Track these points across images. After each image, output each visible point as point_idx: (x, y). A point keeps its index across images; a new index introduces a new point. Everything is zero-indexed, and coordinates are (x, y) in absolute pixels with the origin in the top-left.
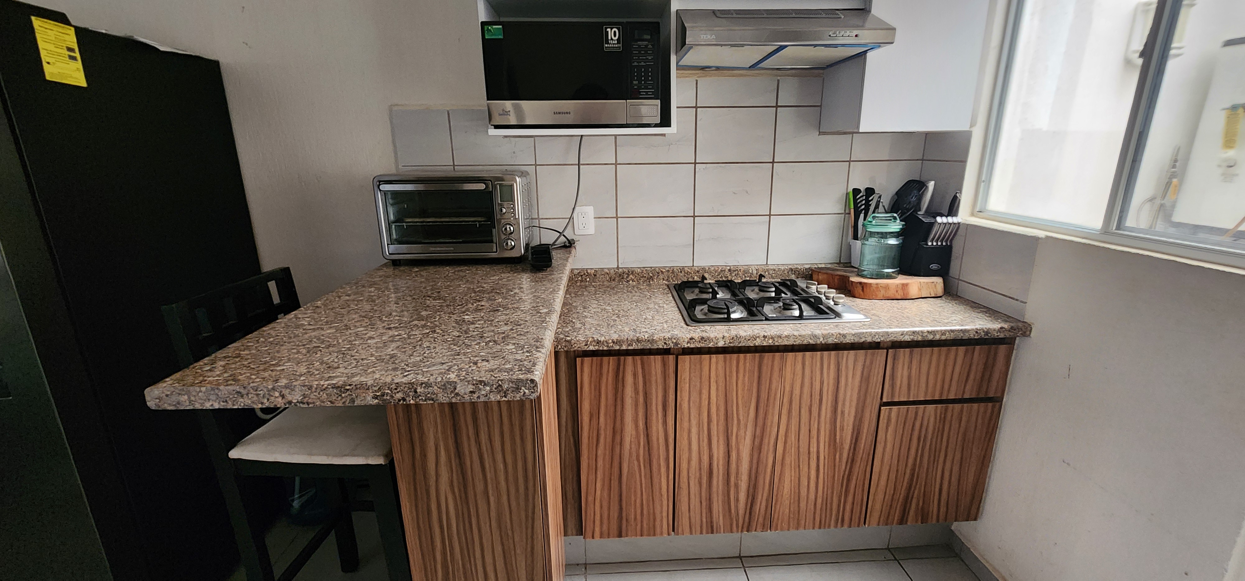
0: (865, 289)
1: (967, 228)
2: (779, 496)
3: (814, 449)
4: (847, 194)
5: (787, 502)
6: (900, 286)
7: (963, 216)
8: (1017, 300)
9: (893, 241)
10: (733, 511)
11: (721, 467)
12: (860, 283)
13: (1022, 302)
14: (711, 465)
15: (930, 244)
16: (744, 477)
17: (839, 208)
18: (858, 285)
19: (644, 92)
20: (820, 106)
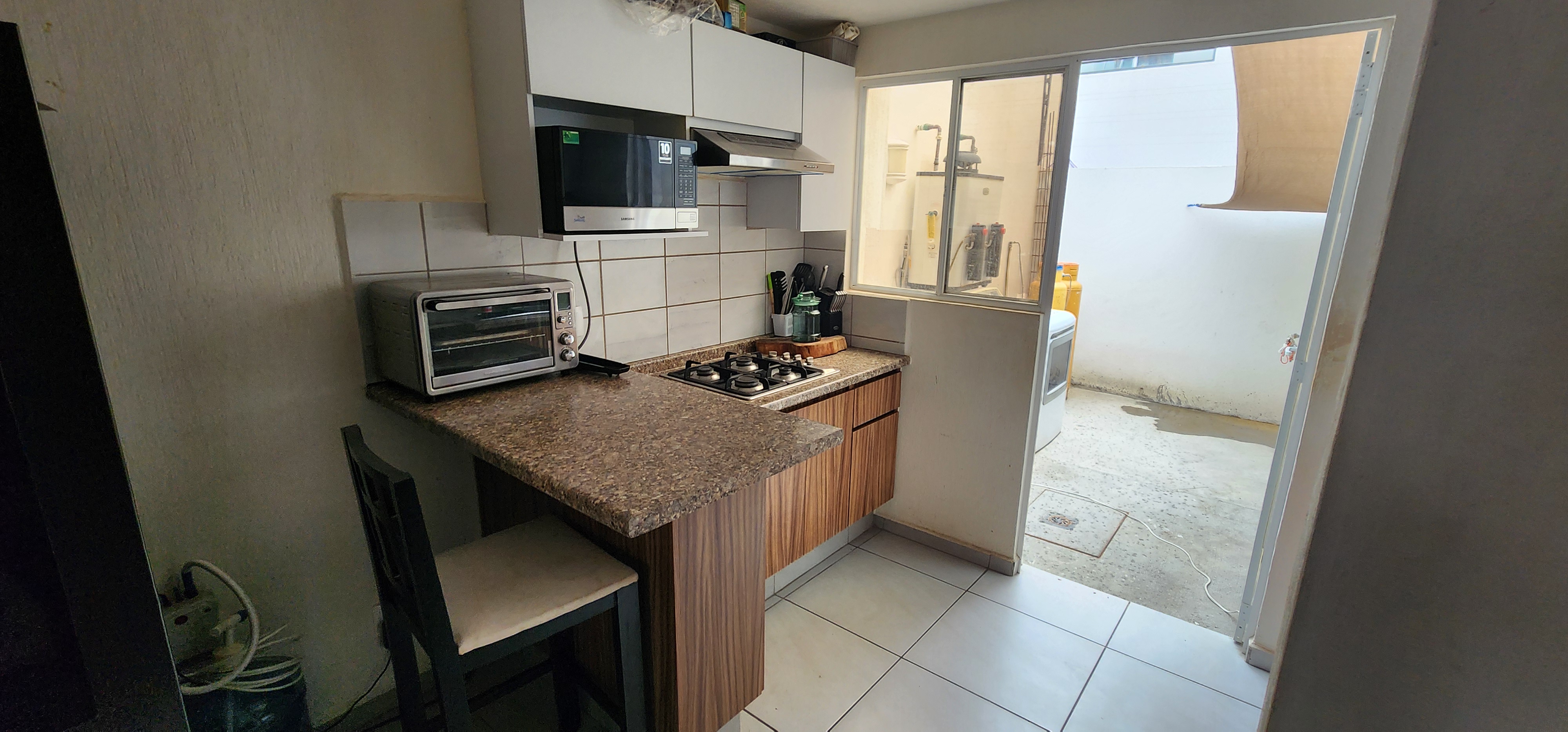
0: (810, 351)
1: (852, 298)
2: (808, 523)
3: (824, 477)
4: (767, 277)
5: (812, 526)
6: (829, 345)
7: (846, 290)
8: (898, 342)
9: (816, 312)
10: (784, 549)
11: (776, 513)
12: (806, 347)
13: (901, 343)
14: (771, 514)
15: (832, 311)
16: (789, 516)
17: (762, 289)
18: (805, 348)
19: (687, 200)
20: (746, 206)
